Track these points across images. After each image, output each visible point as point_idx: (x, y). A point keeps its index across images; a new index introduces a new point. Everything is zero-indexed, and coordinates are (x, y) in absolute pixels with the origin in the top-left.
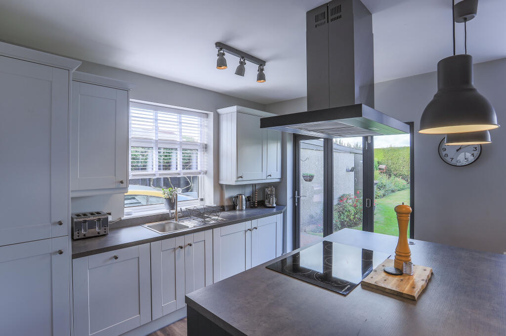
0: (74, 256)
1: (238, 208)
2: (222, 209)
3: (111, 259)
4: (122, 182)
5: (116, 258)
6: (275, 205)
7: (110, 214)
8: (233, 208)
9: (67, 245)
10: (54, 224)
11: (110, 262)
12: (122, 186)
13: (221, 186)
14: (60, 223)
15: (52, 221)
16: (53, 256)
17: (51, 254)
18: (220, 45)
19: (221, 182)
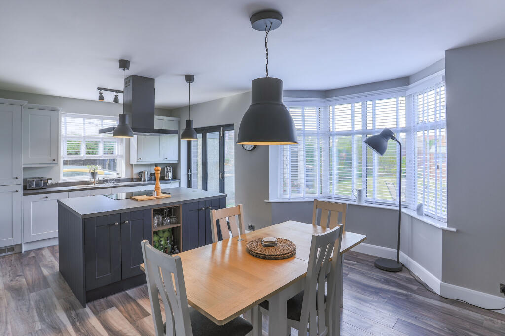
0: (24, 195)
1: (142, 179)
2: (132, 180)
3: (44, 198)
4: (54, 160)
5: (47, 198)
6: (170, 179)
7: (51, 179)
8: (140, 179)
9: (20, 188)
10: (14, 178)
11: (44, 199)
12: (54, 162)
13: (132, 165)
14: (17, 178)
15: (13, 177)
16: (14, 194)
17: (12, 192)
18: (100, 89)
19: (131, 163)
